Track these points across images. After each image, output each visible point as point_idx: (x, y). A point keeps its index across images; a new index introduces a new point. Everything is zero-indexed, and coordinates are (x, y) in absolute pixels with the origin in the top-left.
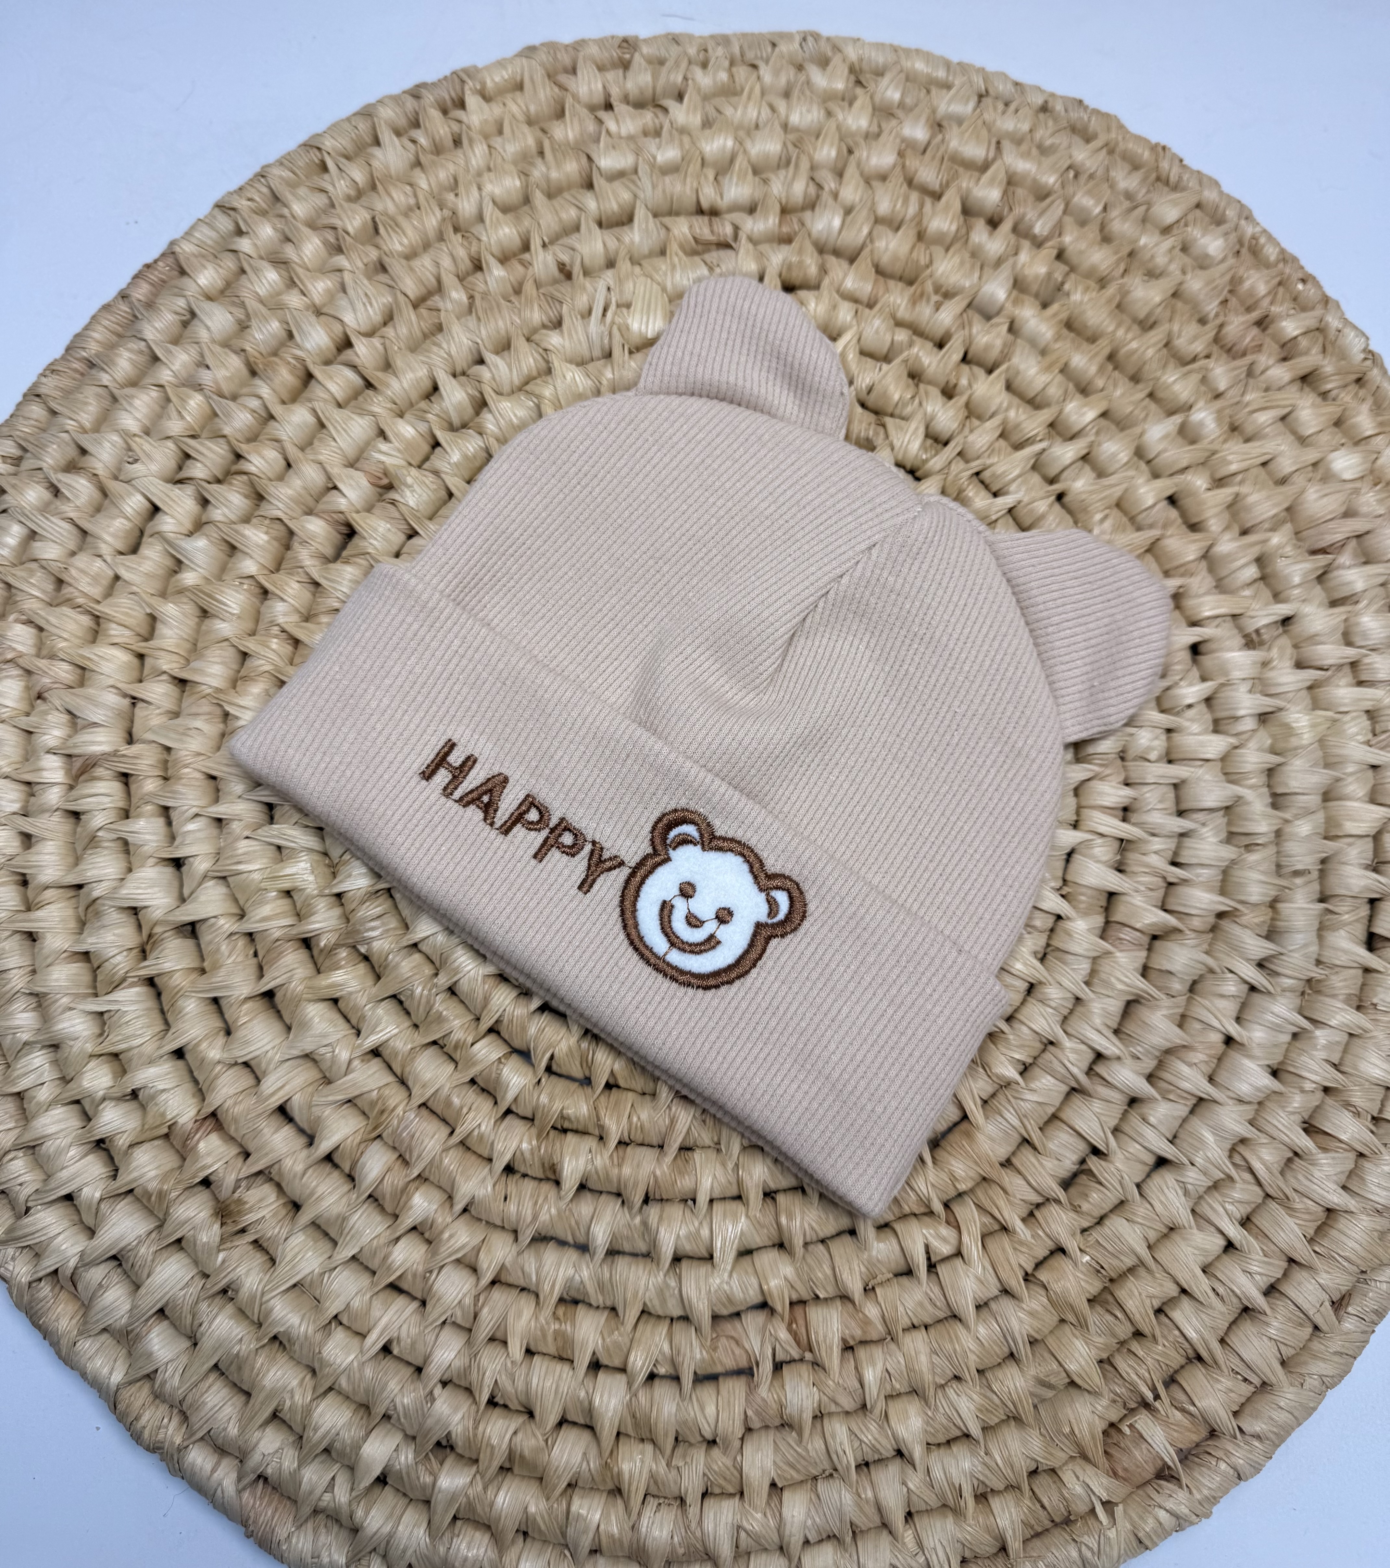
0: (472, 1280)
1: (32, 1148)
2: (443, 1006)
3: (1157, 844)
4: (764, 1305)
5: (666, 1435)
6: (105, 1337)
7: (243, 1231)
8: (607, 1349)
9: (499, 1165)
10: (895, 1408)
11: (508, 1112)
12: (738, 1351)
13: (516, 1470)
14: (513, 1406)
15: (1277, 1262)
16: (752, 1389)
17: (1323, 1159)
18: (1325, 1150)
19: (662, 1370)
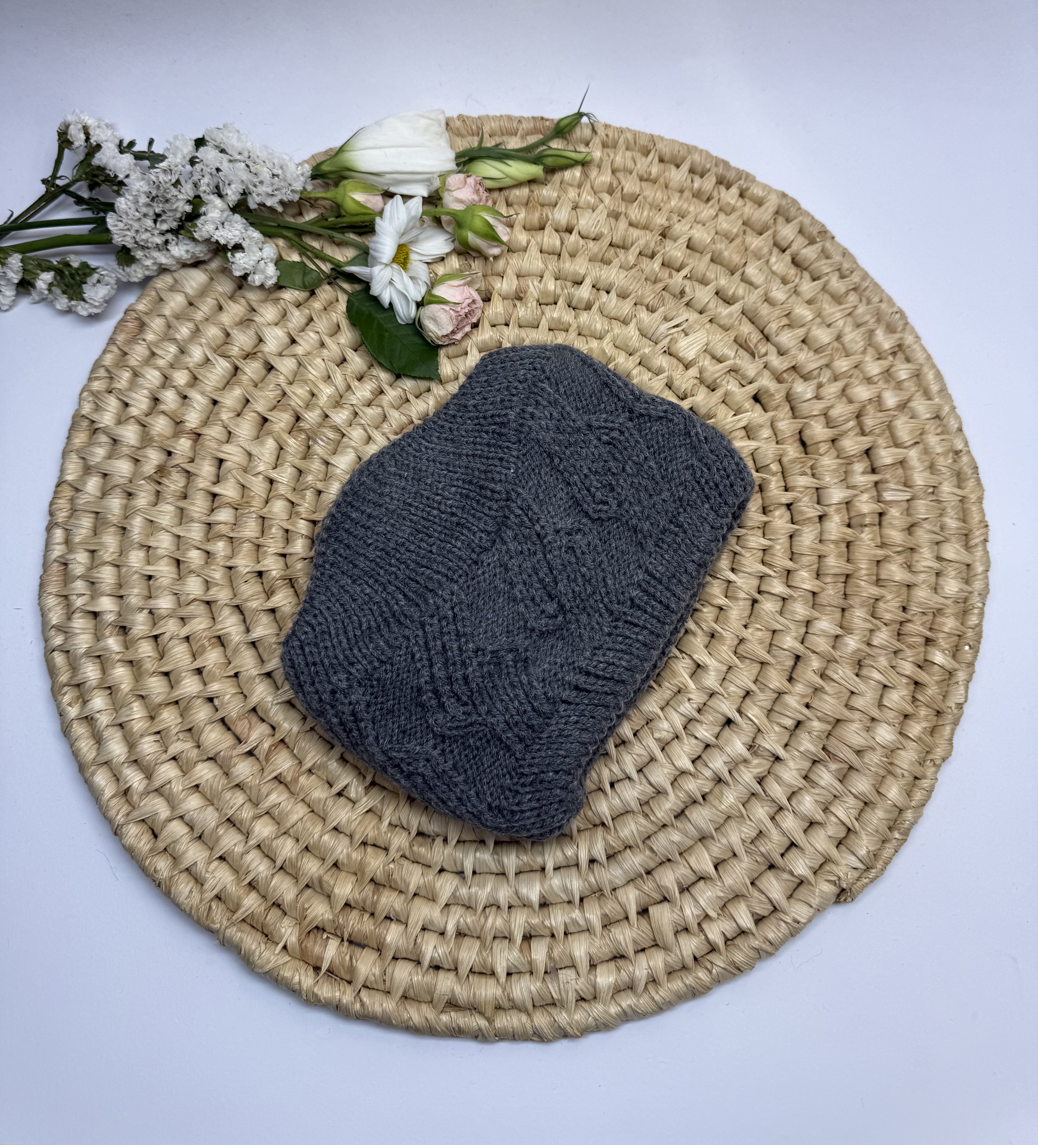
0: (202, 593)
1: (136, 374)
2: (309, 494)
3: (615, 768)
4: (273, 728)
5: (190, 723)
6: (81, 461)
7: (160, 483)
8: (210, 671)
9: (259, 568)
10: (266, 818)
11: (284, 556)
12: (246, 730)
13: (134, 669)
14: (160, 648)
15: (450, 960)
16: (234, 747)
17: (516, 953)
18: (521, 950)
19: (216, 702)
